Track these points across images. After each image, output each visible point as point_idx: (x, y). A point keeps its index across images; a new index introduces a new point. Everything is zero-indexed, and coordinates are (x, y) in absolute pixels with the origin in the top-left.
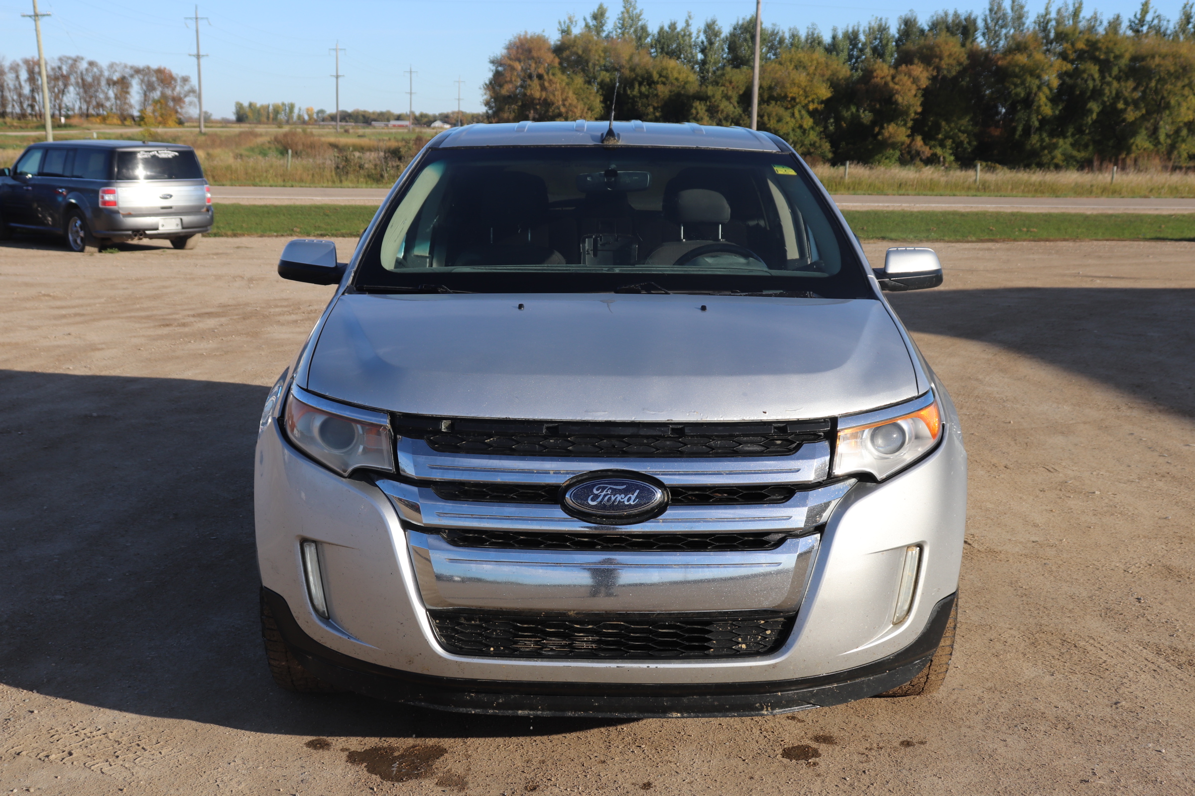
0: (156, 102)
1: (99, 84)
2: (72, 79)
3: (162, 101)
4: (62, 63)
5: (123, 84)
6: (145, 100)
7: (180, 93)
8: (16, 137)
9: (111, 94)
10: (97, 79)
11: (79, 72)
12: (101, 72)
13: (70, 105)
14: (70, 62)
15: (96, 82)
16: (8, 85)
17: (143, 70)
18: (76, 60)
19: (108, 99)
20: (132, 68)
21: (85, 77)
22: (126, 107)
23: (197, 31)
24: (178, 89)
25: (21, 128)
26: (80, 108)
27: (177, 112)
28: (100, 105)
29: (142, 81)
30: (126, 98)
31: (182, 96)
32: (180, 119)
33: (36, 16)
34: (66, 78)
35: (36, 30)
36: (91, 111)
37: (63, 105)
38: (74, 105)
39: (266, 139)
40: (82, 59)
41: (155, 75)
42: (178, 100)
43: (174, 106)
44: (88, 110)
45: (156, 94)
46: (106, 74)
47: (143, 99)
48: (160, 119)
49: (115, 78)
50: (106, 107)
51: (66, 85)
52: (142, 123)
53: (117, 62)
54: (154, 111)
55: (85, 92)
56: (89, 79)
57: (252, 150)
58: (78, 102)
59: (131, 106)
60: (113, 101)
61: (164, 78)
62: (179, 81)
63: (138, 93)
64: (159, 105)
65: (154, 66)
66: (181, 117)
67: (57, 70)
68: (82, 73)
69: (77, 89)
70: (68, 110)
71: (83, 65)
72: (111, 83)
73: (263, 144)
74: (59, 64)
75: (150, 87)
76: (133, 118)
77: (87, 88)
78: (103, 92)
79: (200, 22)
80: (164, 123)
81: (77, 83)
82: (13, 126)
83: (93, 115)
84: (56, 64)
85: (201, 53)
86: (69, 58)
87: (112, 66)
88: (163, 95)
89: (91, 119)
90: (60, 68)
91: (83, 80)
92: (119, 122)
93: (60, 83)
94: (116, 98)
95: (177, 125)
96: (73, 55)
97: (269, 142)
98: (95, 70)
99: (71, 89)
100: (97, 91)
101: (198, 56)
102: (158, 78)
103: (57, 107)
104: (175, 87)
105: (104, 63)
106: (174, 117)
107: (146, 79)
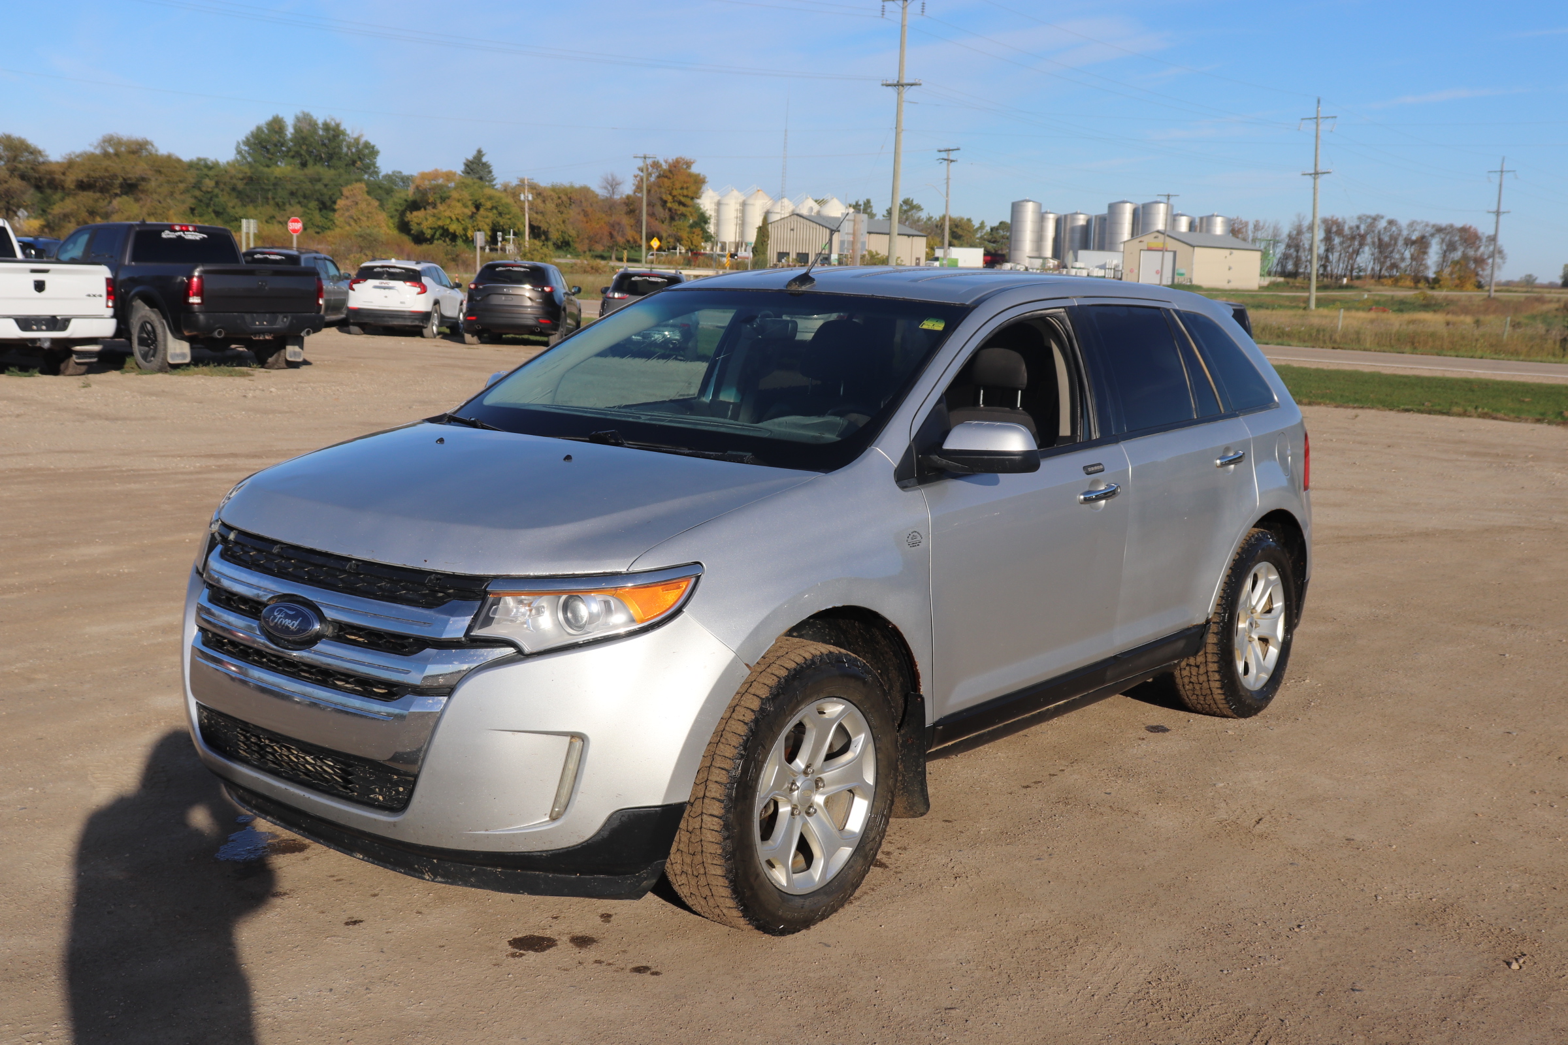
0: (1455, 263)
1: (1396, 244)
2: (1369, 240)
3: (1462, 262)
4: (1361, 222)
5: (1422, 244)
6: (1444, 261)
7: (1483, 254)
8: (1287, 297)
9: (1407, 254)
10: (1394, 239)
11: (1376, 232)
12: (1400, 231)
13: (1363, 265)
14: (1369, 220)
15: (1393, 242)
16: (1303, 245)
17: (1445, 229)
18: (1375, 219)
19: (1403, 259)
20: (1434, 226)
21: (1382, 237)
22: (1422, 268)
23: (1501, 185)
24: (1482, 249)
25: (1302, 288)
26: (1373, 269)
27: (1477, 274)
28: (1394, 266)
29: (1443, 240)
30: (1423, 259)
31: (1486, 257)
32: (1480, 282)
33: (1316, 174)
34: (1363, 237)
35: (1314, 188)
36: (1384, 272)
37: (1356, 266)
38: (1367, 266)
39: (1554, 306)
40: (1382, 217)
41: (1459, 234)
42: (1480, 261)
43: (1475, 268)
44: (1381, 270)
45: (1457, 255)
46: (1405, 233)
47: (1441, 260)
48: (1457, 281)
49: (1414, 238)
50: (1400, 268)
51: (1361, 245)
52: (1437, 286)
53: (1419, 219)
54: (1451, 273)
55: (1381, 252)
56: (1386, 239)
57: (1534, 317)
58: (1372, 263)
59: (1427, 268)
60: (1408, 262)
61: (1468, 236)
62: (1484, 240)
63: (1437, 253)
64: (1458, 266)
65: (1459, 224)
66: (1481, 280)
67: (1355, 229)
68: (1379, 232)
69: (1373, 249)
70: (1360, 271)
71: (1382, 224)
72: (1409, 242)
73: (1548, 312)
74: (1358, 223)
75: (1451, 247)
76: (1427, 279)
77: (1383, 248)
78: (1399, 251)
79: (1505, 175)
80: (1460, 286)
81: (1373, 243)
82: (1295, 286)
83: (1386, 277)
84: (1354, 223)
85: (1502, 210)
86: (1368, 217)
87: (1411, 225)
88: (1465, 257)
89: (1382, 280)
90: (1358, 227)
91: (1380, 239)
92: (1412, 284)
93: (1356, 243)
94: (1413, 258)
95: (1476, 289)
96: (1373, 213)
97: (1557, 310)
98: (1394, 229)
99: (1367, 249)
100: (1392, 252)
101: (1498, 213)
102: (1460, 237)
103: (1349, 268)
104: (1479, 247)
105: (1403, 222)
106: (1473, 280)
107: (1448, 238)
